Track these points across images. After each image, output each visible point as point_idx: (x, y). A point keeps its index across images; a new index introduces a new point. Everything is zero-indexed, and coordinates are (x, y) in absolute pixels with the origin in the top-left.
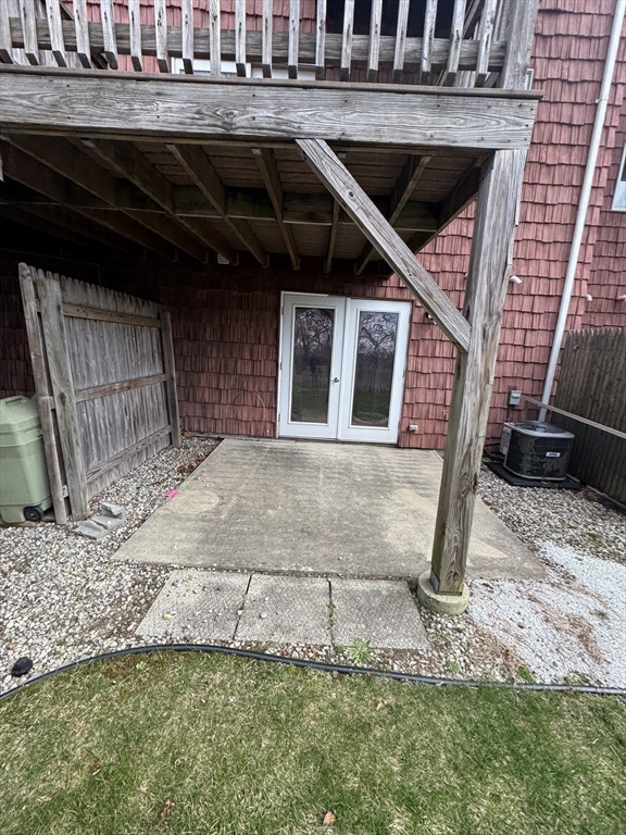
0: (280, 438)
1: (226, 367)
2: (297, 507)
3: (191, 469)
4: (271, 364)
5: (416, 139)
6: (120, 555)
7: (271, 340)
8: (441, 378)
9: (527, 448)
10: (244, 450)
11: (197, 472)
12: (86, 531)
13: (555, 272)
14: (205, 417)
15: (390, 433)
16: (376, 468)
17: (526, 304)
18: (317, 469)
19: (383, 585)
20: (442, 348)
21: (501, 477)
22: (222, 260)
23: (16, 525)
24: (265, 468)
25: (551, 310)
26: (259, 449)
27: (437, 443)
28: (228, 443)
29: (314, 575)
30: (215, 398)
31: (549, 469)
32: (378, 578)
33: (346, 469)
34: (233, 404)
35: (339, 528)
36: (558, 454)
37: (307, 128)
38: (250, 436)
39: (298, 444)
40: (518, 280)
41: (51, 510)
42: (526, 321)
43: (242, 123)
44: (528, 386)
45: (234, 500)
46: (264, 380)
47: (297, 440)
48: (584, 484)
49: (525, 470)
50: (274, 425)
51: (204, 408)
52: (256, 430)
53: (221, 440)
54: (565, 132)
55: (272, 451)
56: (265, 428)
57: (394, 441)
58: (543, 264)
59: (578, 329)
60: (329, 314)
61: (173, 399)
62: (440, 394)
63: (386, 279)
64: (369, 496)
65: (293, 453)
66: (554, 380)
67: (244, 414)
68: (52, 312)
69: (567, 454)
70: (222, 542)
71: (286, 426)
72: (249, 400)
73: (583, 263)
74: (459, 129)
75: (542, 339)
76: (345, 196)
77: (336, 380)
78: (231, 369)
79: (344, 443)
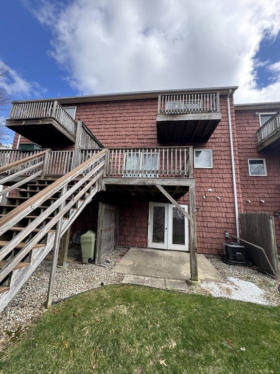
0: (149, 248)
1: (132, 224)
2: (156, 265)
3: (123, 255)
4: (146, 223)
5: (175, 185)
6: (112, 271)
7: (146, 216)
8: (201, 228)
9: (230, 251)
10: (138, 251)
11: (125, 256)
12: (103, 265)
13: (231, 195)
14: (125, 240)
15: (186, 247)
16: (181, 258)
17: (224, 205)
18: (161, 257)
19: (179, 281)
20: (199, 218)
21: (224, 262)
22: (133, 194)
23: (85, 264)
24: (145, 256)
25: (232, 206)
26: (142, 251)
27: (203, 251)
28: (132, 249)
29: (161, 278)
30: (128, 234)
31: (239, 259)
32: (178, 279)
33: (171, 258)
34: (134, 236)
35: (168, 270)
36: (241, 253)
37: (157, 184)
38: (139, 247)
39: (155, 251)
40: (219, 198)
41: (94, 260)
42: (225, 210)
43: (147, 183)
44: (231, 231)
45: (137, 263)
46: (144, 228)
47: (154, 249)
48: (253, 265)
49: (231, 259)
50: (147, 243)
51: (125, 238)
52: (141, 245)
53: (130, 248)
54: (224, 161)
55: (146, 252)
56: (144, 245)
57: (188, 250)
58: (226, 193)
59: (243, 212)
60: (163, 208)
61: (117, 234)
62: (201, 233)
63: (180, 198)
64: (177, 264)
65: (153, 253)
66: (239, 229)
67: (137, 239)
68: (103, 211)
69: (244, 253)
70: (136, 270)
71: (151, 244)
72: (139, 235)
73: (239, 193)
74: (183, 183)
75: (232, 215)
76: (164, 193)
77: (166, 229)
78: (134, 224)
79: (170, 250)
